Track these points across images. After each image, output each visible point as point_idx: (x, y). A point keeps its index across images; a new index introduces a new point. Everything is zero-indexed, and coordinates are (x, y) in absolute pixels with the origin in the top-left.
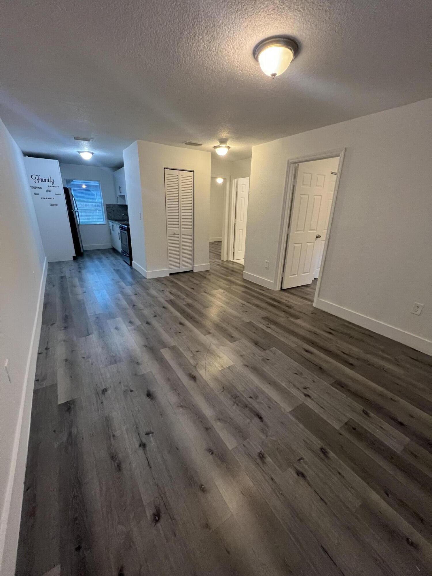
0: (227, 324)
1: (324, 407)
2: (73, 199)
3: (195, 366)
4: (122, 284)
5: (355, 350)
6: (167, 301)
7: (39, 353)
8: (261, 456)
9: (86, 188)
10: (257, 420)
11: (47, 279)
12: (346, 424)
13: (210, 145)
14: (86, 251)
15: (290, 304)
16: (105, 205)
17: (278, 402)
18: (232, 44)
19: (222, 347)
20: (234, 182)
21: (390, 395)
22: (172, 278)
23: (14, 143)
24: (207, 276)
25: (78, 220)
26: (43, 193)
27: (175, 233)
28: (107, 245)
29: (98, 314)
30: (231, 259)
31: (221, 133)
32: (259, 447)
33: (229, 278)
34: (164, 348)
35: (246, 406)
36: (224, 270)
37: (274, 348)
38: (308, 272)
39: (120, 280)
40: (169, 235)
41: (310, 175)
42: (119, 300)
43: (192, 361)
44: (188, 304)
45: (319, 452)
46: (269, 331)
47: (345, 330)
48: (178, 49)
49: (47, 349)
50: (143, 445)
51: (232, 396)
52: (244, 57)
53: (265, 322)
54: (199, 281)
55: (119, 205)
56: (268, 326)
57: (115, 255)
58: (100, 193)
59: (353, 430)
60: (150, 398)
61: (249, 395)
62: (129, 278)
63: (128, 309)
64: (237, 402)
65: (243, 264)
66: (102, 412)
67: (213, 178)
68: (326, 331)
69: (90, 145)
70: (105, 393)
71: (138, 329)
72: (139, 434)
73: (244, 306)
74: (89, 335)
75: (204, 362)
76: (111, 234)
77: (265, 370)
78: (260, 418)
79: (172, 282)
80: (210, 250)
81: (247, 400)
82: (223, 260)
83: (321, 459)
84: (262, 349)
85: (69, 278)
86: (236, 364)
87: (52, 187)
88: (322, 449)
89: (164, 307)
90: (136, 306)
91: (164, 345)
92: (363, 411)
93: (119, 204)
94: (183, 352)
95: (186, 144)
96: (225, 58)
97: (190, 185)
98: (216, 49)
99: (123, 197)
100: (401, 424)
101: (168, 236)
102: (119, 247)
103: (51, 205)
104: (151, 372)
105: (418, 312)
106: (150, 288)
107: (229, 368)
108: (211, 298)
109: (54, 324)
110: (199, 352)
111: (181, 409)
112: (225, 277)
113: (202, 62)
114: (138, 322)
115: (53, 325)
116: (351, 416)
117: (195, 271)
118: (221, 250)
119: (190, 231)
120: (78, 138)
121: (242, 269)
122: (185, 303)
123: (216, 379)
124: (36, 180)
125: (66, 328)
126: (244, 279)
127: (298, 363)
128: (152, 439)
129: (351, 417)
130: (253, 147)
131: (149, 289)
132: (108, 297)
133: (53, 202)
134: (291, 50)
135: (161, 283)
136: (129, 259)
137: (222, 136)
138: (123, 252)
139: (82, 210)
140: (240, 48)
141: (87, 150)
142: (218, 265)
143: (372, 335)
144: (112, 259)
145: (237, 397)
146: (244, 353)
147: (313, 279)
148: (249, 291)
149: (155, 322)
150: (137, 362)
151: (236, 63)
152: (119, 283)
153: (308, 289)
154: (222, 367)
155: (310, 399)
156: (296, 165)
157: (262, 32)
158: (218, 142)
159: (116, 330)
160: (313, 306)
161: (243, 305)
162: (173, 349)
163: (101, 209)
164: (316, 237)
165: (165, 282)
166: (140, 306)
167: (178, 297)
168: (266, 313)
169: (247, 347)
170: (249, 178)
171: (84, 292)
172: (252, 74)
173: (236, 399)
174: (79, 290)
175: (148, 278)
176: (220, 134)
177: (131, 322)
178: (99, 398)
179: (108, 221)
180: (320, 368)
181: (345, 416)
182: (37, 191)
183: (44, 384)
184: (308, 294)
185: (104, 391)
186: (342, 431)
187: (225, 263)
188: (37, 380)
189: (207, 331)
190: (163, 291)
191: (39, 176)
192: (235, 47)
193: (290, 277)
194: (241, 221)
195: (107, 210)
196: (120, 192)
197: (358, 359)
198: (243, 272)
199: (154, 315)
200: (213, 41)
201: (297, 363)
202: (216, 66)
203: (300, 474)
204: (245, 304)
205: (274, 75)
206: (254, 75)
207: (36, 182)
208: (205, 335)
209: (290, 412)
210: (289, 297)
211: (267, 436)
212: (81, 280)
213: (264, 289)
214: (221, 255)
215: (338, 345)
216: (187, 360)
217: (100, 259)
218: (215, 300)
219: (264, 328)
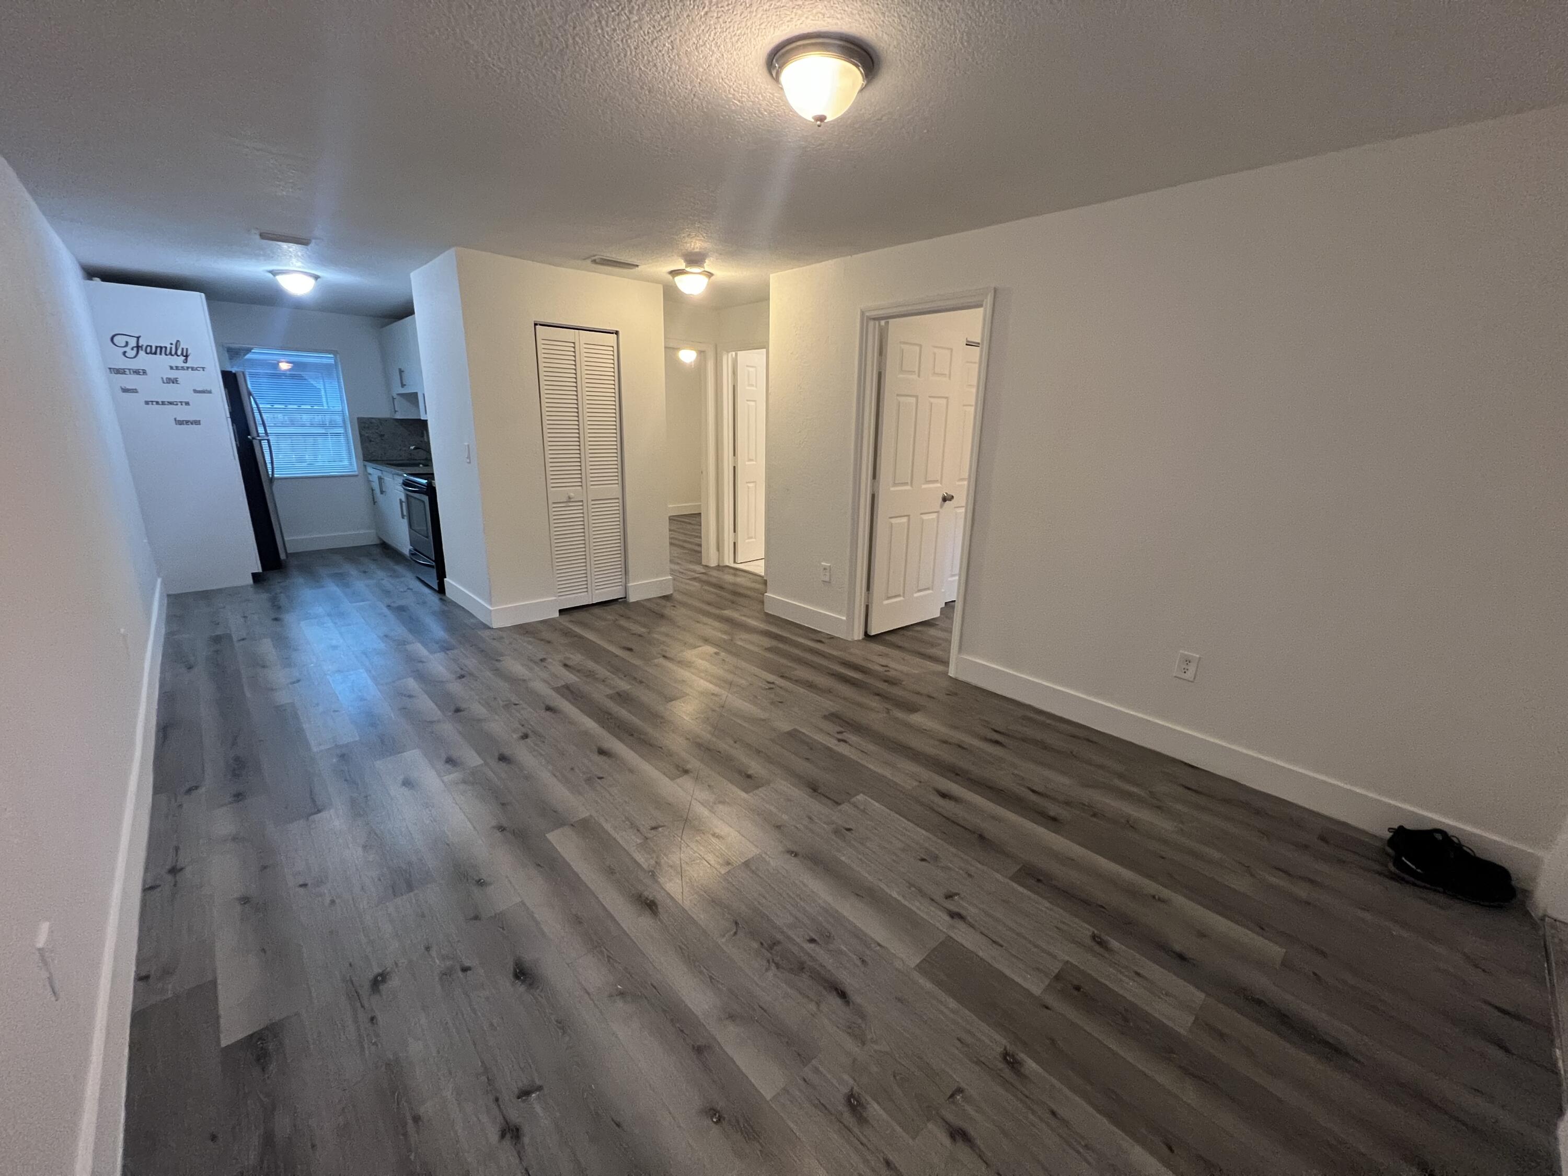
0: (732, 742)
1: (1001, 942)
2: (251, 402)
3: (652, 872)
4: (419, 649)
5: (1060, 782)
6: (557, 690)
7: (148, 889)
8: (854, 1103)
9: (290, 370)
10: (834, 1001)
11: (164, 647)
12: (1058, 978)
13: (661, 268)
14: (293, 555)
15: (892, 673)
16: (356, 421)
17: (882, 943)
18: (714, 39)
19: (721, 807)
20: (727, 360)
21: (1151, 887)
22: (565, 621)
23: (56, 241)
24: (668, 611)
25: (269, 466)
26: (151, 387)
27: (572, 498)
28: (363, 535)
29: (347, 745)
30: (728, 561)
31: (689, 240)
32: (846, 1077)
33: (727, 613)
34: (558, 828)
35: (802, 967)
36: (712, 593)
37: (861, 795)
38: (928, 589)
39: (410, 637)
40: (554, 503)
41: (917, 348)
42: (410, 696)
43: (640, 858)
44: (618, 694)
45: (1001, 1065)
46: (843, 749)
47: (1030, 732)
48: (574, 39)
49: (174, 871)
50: (511, 1132)
51: (762, 944)
52: (744, 71)
53: (832, 728)
54: (645, 626)
55: (397, 420)
56: (840, 736)
57: (392, 564)
58: (340, 386)
59: (1076, 993)
60: (523, 982)
61: (808, 934)
62: (437, 631)
63: (439, 721)
64: (777, 959)
65: (763, 574)
66: (373, 1048)
67: (671, 351)
68: (986, 740)
69: (309, 257)
70: (381, 987)
71: (474, 780)
72: (497, 1100)
73: (772, 688)
74: (319, 811)
75: (674, 858)
76: (375, 503)
77: (843, 858)
78: (843, 995)
79: (567, 633)
80: (670, 538)
81: (802, 948)
82: (708, 564)
83: (1005, 1083)
84: (829, 802)
85: (243, 639)
86: (766, 853)
87: (183, 368)
88: (1005, 1055)
89: (549, 708)
90: (464, 711)
91: (558, 820)
92: (1094, 937)
93: (398, 416)
94: (612, 832)
95: (594, 261)
96: (697, 69)
97: (609, 370)
98: (673, 48)
99: (413, 398)
100: (1181, 957)
101: (551, 505)
102: (403, 541)
103: (180, 423)
104: (523, 903)
105: (1189, 675)
106: (502, 655)
107: (746, 864)
108: (684, 674)
109: (197, 788)
110: (660, 829)
111: (620, 1004)
112: (717, 612)
113: (637, 73)
114: (473, 759)
115: (194, 793)
116: (1067, 954)
117: (632, 599)
118: (700, 537)
119: (615, 490)
120: (270, 236)
121: (759, 586)
122: (610, 692)
123: (714, 902)
124: (128, 349)
125: (239, 797)
126: (767, 614)
127: (926, 830)
128: (538, 1109)
129: (1067, 958)
130: (771, 276)
131: (501, 658)
132: (373, 692)
133: (182, 413)
134: (857, 66)
135: (534, 638)
136: (434, 572)
137: (692, 247)
138: (415, 553)
139: (277, 435)
140: (735, 49)
141: (299, 267)
142: (695, 579)
143: (1095, 739)
144: (380, 574)
145: (776, 943)
146: (785, 817)
147: (943, 605)
148: (781, 646)
149: (524, 755)
150: (477, 879)
151: (725, 83)
152: (409, 647)
153: (932, 632)
154: (728, 863)
155: (965, 926)
156: (883, 323)
157: (788, 21)
158: (682, 261)
159: (404, 790)
160: (949, 674)
161: (772, 686)
162: (585, 827)
163: (341, 430)
164: (941, 499)
165: (547, 635)
166: (478, 709)
167: (590, 675)
168: (831, 703)
169: (790, 801)
170: (765, 350)
171: (295, 680)
172: (765, 110)
173: (774, 952)
174: (278, 676)
175: (495, 625)
176: (686, 243)
177: (450, 761)
178: (362, 1006)
179: (365, 466)
180: (981, 837)
181: (1055, 957)
182: (130, 381)
183: (170, 986)
184: (933, 645)
185: (378, 982)
186: (1050, 1000)
187: (714, 573)
188: (142, 978)
189: (677, 767)
190: (542, 660)
191: (138, 338)
192: (722, 46)
193: (886, 602)
194: (752, 460)
195: (361, 435)
196: (403, 385)
197: (1068, 803)
198: (763, 595)
199: (521, 734)
200: (667, 29)
201: (924, 832)
202: (674, 85)
203: (958, 1134)
204: (776, 682)
205: (821, 119)
206: (770, 113)
207: (127, 354)
208: (672, 779)
209: (919, 967)
210: (887, 655)
211: (864, 1043)
212: (282, 641)
213: (823, 640)
214: (701, 552)
215: (1016, 772)
216: (629, 854)
217: (340, 578)
218: (694, 677)
219: (832, 743)
